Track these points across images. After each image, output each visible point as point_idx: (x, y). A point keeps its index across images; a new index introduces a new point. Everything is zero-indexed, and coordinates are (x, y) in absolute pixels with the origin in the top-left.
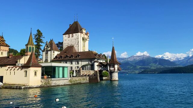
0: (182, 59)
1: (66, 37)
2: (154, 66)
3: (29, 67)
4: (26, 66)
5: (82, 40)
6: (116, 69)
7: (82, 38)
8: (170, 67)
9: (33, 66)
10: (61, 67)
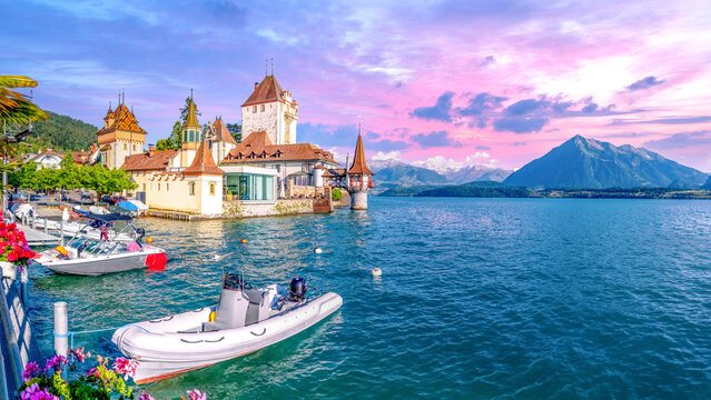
0: (457, 171)
1: (247, 112)
2: (407, 182)
3: (200, 173)
4: (193, 172)
5: (283, 118)
6: (365, 184)
7: (283, 114)
8: (436, 184)
9: (207, 173)
10: (259, 175)
